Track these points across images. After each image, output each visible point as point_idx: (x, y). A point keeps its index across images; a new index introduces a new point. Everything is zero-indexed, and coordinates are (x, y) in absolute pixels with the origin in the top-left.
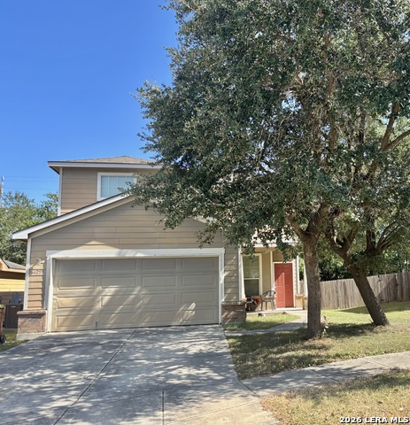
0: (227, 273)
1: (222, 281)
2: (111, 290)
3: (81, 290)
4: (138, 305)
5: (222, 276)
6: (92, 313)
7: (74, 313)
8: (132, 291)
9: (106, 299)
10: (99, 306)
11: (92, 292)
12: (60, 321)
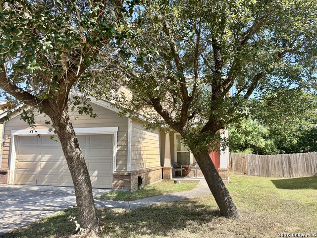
0: (119, 148)
1: (115, 154)
2: (46, 158)
3: (30, 157)
4: (61, 170)
5: (115, 150)
6: (35, 173)
7: (25, 173)
8: (58, 159)
9: (43, 164)
10: (39, 169)
11: (36, 159)
12: (18, 177)
